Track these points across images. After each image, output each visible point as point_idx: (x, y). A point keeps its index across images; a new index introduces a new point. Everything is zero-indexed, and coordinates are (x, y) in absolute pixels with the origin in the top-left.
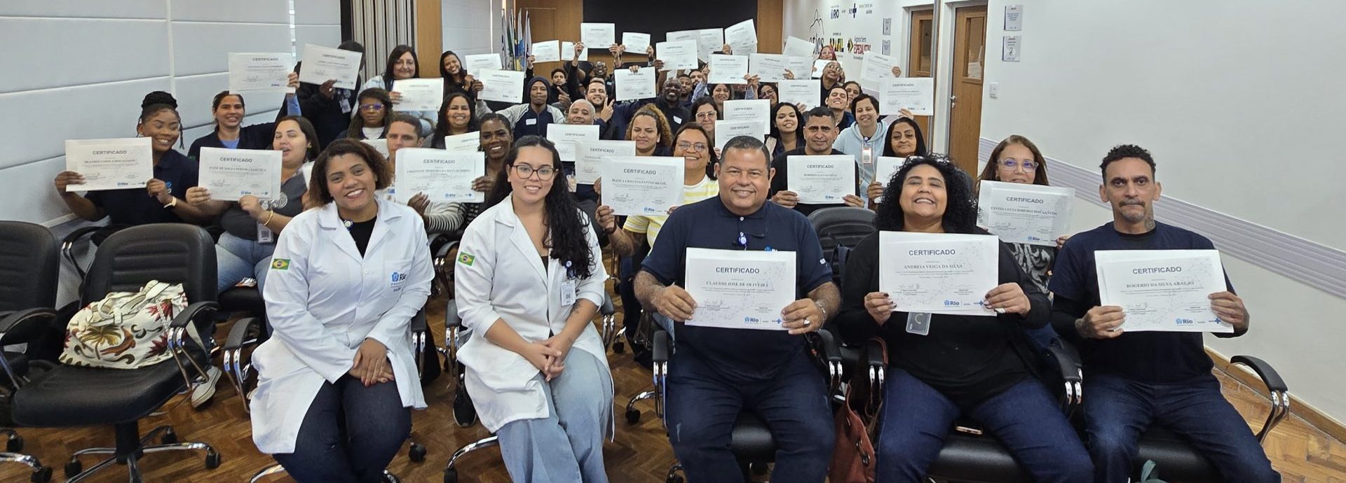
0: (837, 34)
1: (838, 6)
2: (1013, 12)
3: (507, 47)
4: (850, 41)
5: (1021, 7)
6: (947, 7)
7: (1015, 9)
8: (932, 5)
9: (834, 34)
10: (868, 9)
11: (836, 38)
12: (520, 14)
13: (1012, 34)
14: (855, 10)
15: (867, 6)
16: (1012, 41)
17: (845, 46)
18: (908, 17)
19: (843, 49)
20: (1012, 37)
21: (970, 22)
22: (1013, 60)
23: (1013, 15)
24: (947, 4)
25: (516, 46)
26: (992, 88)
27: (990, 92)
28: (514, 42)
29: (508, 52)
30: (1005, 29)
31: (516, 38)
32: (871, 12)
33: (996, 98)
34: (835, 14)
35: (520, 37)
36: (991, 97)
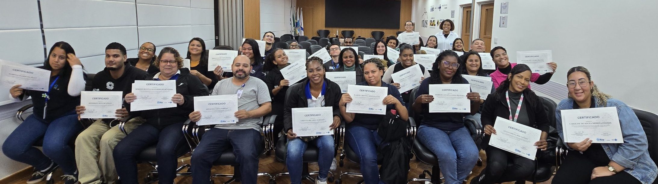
0: (433, 18)
1: (433, 6)
2: (505, 5)
3: (292, 23)
4: (438, 21)
5: (508, 3)
6: (477, 4)
7: (505, 4)
8: (471, 4)
9: (432, 18)
10: (445, 7)
11: (432, 20)
12: (298, 9)
13: (503, 15)
14: (440, 8)
15: (445, 5)
16: (504, 18)
17: (436, 23)
18: (461, 10)
19: (435, 25)
20: (504, 17)
21: (487, 11)
22: (503, 27)
23: (504, 7)
24: (478, 3)
25: (296, 23)
26: (495, 39)
27: (495, 41)
28: (295, 21)
29: (293, 25)
30: (501, 13)
31: (296, 19)
32: (446, 8)
33: (497, 44)
34: (432, 9)
35: (298, 19)
36: (495, 44)
